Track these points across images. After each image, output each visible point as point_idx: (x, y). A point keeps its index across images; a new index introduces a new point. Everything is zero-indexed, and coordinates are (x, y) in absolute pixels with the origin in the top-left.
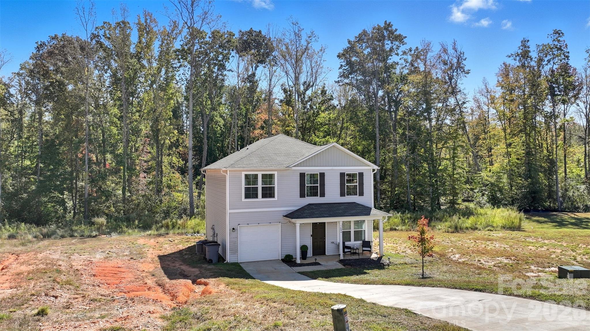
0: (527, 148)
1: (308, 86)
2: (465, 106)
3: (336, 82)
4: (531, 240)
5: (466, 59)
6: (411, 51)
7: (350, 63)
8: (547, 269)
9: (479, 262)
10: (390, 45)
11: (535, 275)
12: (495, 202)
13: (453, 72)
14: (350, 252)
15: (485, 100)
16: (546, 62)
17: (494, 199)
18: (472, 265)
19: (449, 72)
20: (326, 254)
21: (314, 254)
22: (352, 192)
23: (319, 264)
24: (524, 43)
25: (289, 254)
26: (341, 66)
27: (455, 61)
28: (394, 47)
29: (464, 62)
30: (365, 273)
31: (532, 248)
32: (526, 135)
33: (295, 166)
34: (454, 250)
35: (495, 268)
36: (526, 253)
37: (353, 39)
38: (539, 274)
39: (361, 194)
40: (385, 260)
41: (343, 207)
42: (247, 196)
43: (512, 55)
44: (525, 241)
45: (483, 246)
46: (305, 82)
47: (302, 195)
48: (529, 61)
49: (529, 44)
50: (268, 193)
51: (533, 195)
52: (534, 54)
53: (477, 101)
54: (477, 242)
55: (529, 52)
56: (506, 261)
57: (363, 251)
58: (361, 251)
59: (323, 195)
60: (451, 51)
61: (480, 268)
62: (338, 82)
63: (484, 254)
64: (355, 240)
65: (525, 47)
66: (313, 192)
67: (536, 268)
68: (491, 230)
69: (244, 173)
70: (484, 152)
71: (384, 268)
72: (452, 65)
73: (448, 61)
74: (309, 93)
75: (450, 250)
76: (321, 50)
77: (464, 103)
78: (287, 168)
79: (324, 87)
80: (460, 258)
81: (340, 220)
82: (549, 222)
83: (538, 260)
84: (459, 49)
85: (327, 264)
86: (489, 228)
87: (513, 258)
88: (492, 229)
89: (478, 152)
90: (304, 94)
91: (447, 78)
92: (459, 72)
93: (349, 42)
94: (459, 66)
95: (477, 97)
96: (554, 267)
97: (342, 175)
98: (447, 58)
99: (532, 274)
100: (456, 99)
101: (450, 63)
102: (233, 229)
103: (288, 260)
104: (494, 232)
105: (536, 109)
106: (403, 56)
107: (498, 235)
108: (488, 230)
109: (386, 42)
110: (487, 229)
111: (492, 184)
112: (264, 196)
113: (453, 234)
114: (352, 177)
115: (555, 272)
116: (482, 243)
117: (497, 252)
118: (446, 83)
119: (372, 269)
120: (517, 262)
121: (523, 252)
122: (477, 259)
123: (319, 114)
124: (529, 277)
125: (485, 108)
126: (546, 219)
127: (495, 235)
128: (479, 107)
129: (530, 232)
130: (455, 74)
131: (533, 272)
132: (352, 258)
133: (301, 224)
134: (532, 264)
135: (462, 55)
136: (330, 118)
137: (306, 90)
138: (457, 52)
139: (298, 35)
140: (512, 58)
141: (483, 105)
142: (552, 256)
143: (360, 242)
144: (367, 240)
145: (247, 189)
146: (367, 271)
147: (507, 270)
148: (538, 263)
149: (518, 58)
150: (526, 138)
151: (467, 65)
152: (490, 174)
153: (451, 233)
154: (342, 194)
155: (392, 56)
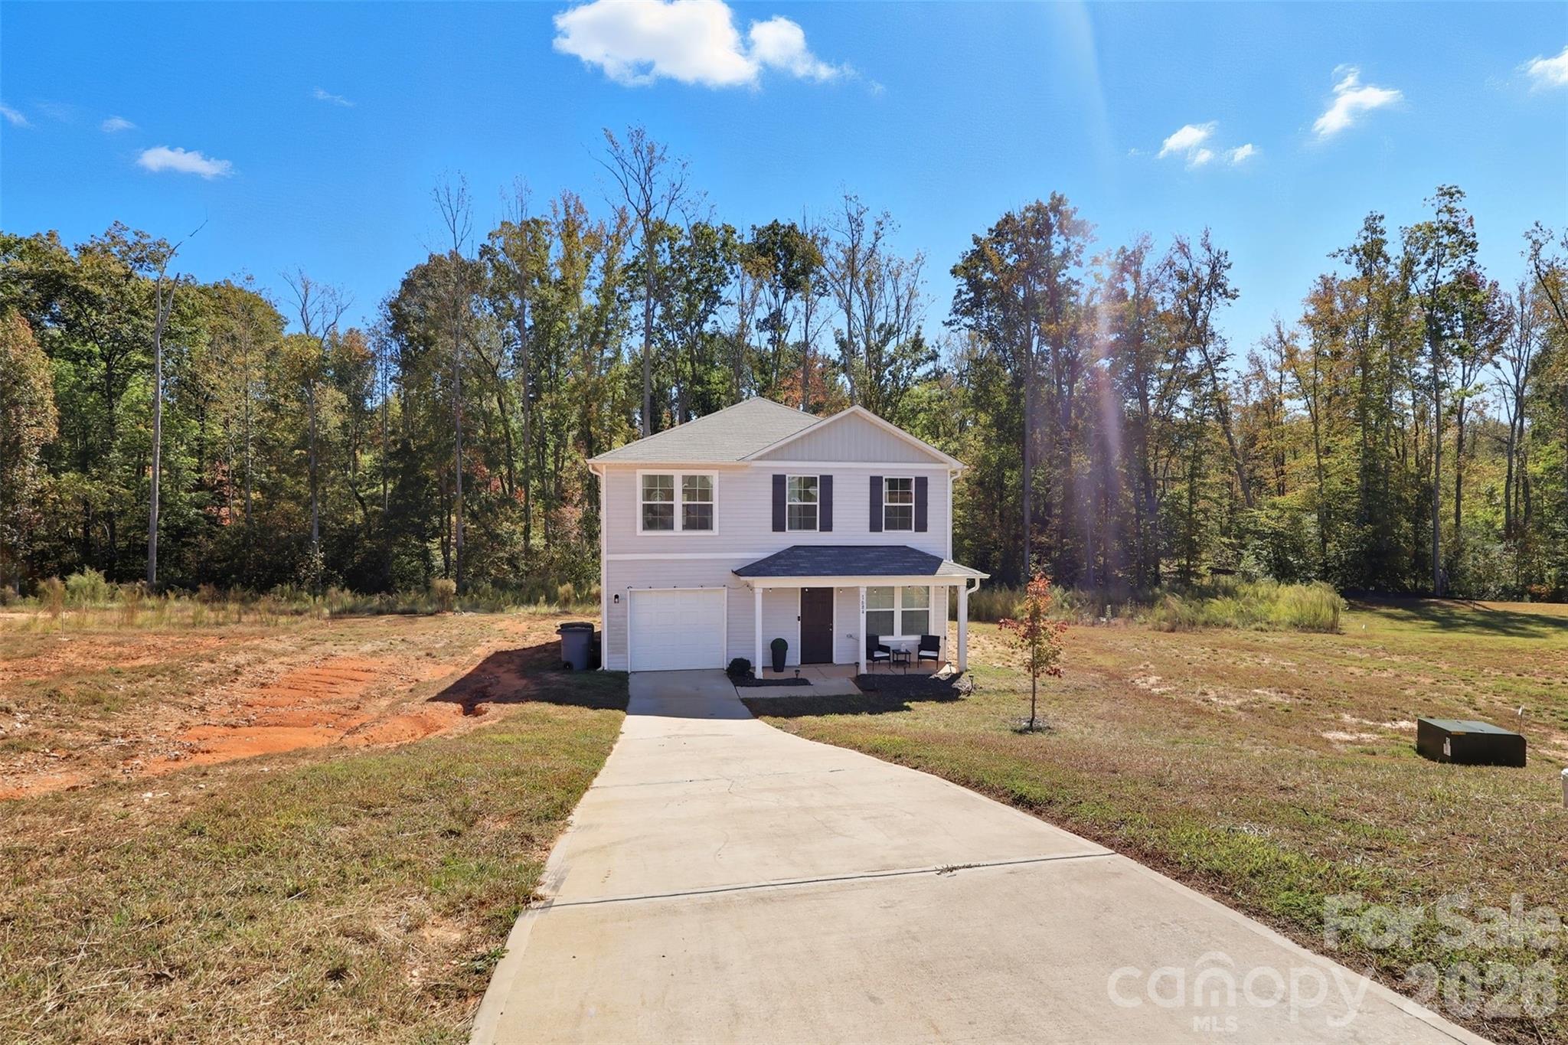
0: (1365, 456)
1: (890, 332)
2: (1222, 365)
3: (945, 324)
4: (1357, 654)
5: (1230, 265)
6: (1109, 255)
7: (976, 285)
8: (1388, 725)
9: (1202, 697)
10: (1064, 244)
11: (1347, 737)
12: (1284, 572)
13: (1200, 296)
14: (888, 658)
15: (1276, 358)
16: (1423, 266)
17: (1281, 565)
18: (1181, 702)
19: (1190, 297)
20: (835, 661)
21: (805, 661)
22: (899, 520)
23: (805, 682)
24: (1372, 225)
25: (738, 657)
26: (960, 292)
27: (1206, 271)
28: (1073, 249)
29: (1226, 273)
30: (908, 709)
31: (1357, 671)
32: (1364, 428)
33: (760, 459)
34: (1151, 666)
35: (1240, 713)
36: (1337, 682)
37: (984, 235)
38: (1364, 735)
39: (922, 527)
40: (963, 683)
41: (871, 555)
42: (649, 525)
43: (1340, 251)
44: (1343, 656)
45: (1230, 661)
46: (882, 326)
47: (778, 526)
48: (1383, 264)
49: (1382, 225)
50: (699, 518)
51: (1374, 560)
52: (1394, 249)
53: (1255, 360)
54: (1219, 651)
55: (1384, 242)
56: (1275, 698)
57: (921, 657)
58: (914, 659)
59: (827, 526)
60: (1198, 252)
61: (1198, 711)
62: (950, 323)
63: (1222, 678)
64: (903, 633)
65: (1374, 231)
66: (805, 519)
67: (1354, 720)
68: (1262, 630)
69: (640, 474)
70: (1268, 472)
71: (957, 699)
72: (1199, 281)
73: (1190, 273)
74: (891, 347)
75: (1142, 667)
76: (917, 261)
77: (1221, 359)
78: (741, 463)
79: (918, 334)
80: (1158, 686)
81: (863, 583)
82: (1415, 618)
83: (1365, 699)
84: (1215, 248)
85: (824, 683)
86: (1258, 625)
87: (1296, 692)
88: (1264, 626)
89: (1252, 471)
90: (879, 349)
91: (1186, 309)
92: (1214, 295)
93: (976, 240)
94: (1215, 284)
95: (1256, 351)
96: (1408, 720)
97: (875, 482)
98: (1187, 266)
99: (1342, 736)
100: (1205, 354)
101: (1195, 276)
102: (617, 597)
103: (740, 671)
104: (1270, 633)
105: (1393, 377)
106: (1091, 268)
107: (1279, 640)
108: (1257, 629)
109: (1054, 238)
110: (1253, 627)
111: (1276, 534)
112: (689, 525)
113: (1172, 634)
114: (899, 485)
115: (1410, 732)
116: (1229, 655)
117: (1259, 675)
118: (1183, 319)
119: (920, 699)
120: (1307, 702)
121: (1329, 680)
122: (1199, 689)
123: (908, 390)
124: (1328, 741)
125: (1273, 376)
126: (1408, 613)
127: (1270, 640)
128: (1260, 374)
129: (1360, 638)
130: (1204, 299)
131: (1344, 729)
132: (891, 673)
133: (766, 591)
134: (1346, 709)
135: (1222, 259)
136: (930, 397)
137: (885, 342)
138: (1210, 251)
139: (856, 223)
140: (1340, 258)
141: (1268, 369)
142: (1407, 692)
143: (915, 639)
144: (932, 632)
145: (648, 509)
146: (912, 705)
147: (1271, 720)
148: (1362, 708)
149: (1355, 258)
150: (1364, 435)
151: (1232, 279)
152: (1275, 513)
153: (1168, 631)
154: (875, 527)
155: (1067, 268)
